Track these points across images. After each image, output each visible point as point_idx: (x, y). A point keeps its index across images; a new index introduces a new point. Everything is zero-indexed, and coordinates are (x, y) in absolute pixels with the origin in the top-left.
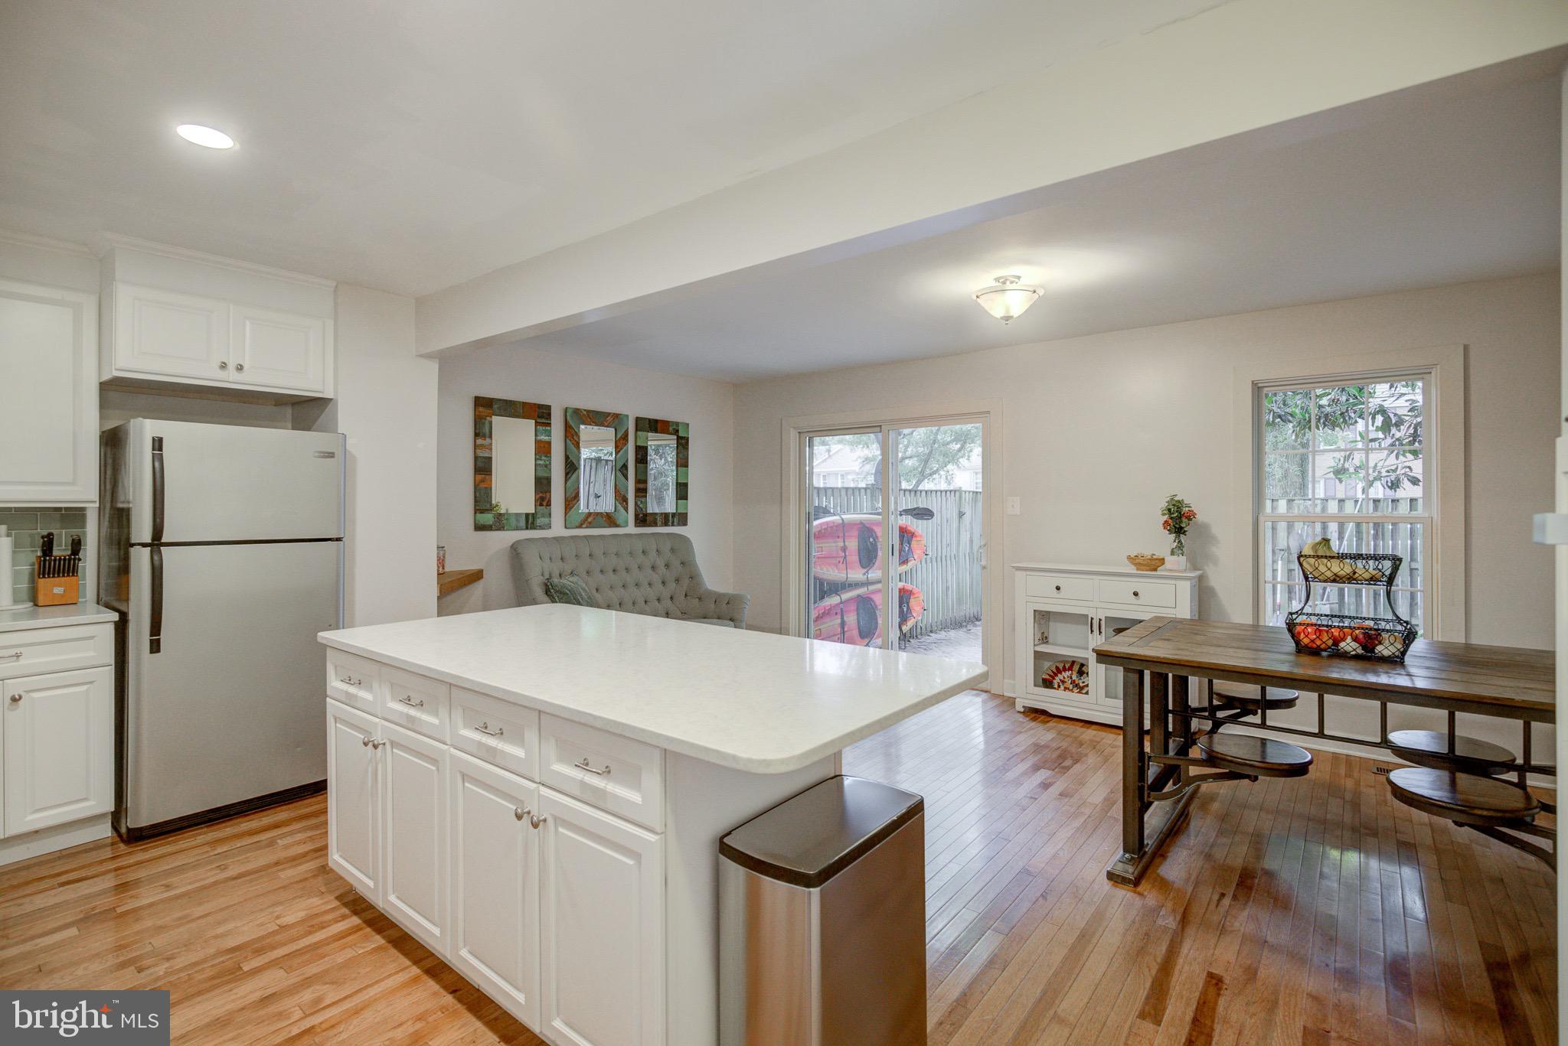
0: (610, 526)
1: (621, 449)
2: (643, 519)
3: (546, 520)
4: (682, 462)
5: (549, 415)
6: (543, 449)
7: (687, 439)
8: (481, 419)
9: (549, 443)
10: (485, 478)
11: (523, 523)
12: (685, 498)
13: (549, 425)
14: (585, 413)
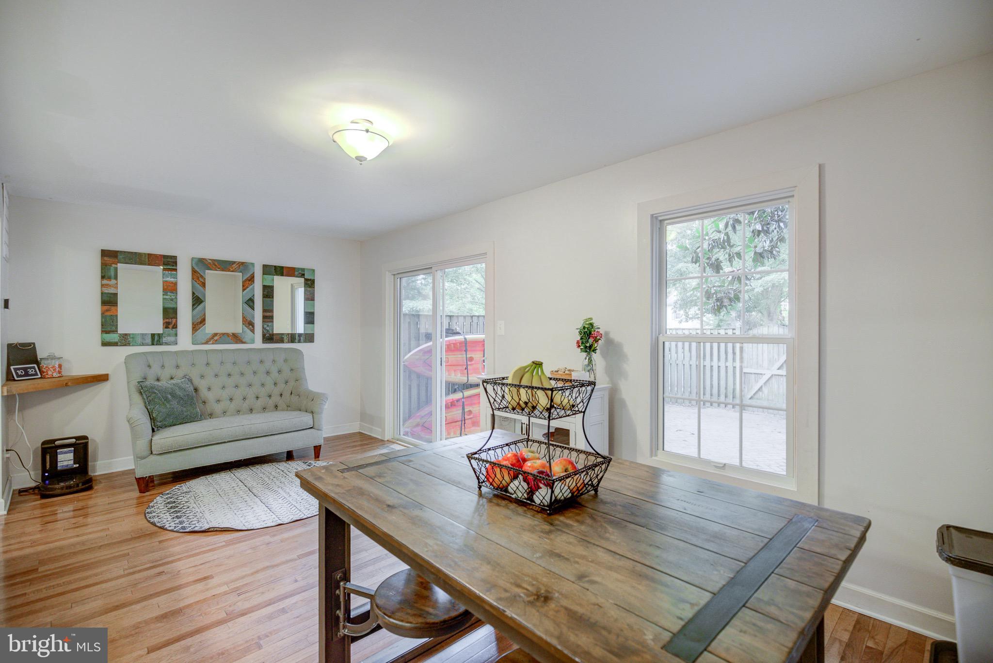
0: (236, 343)
1: (247, 287)
2: (269, 338)
3: (172, 339)
4: (310, 298)
5: (175, 263)
6: (170, 289)
7: (313, 281)
8: (106, 265)
9: (175, 284)
10: (110, 308)
11: (149, 340)
12: (312, 322)
13: (176, 270)
14: (210, 261)
